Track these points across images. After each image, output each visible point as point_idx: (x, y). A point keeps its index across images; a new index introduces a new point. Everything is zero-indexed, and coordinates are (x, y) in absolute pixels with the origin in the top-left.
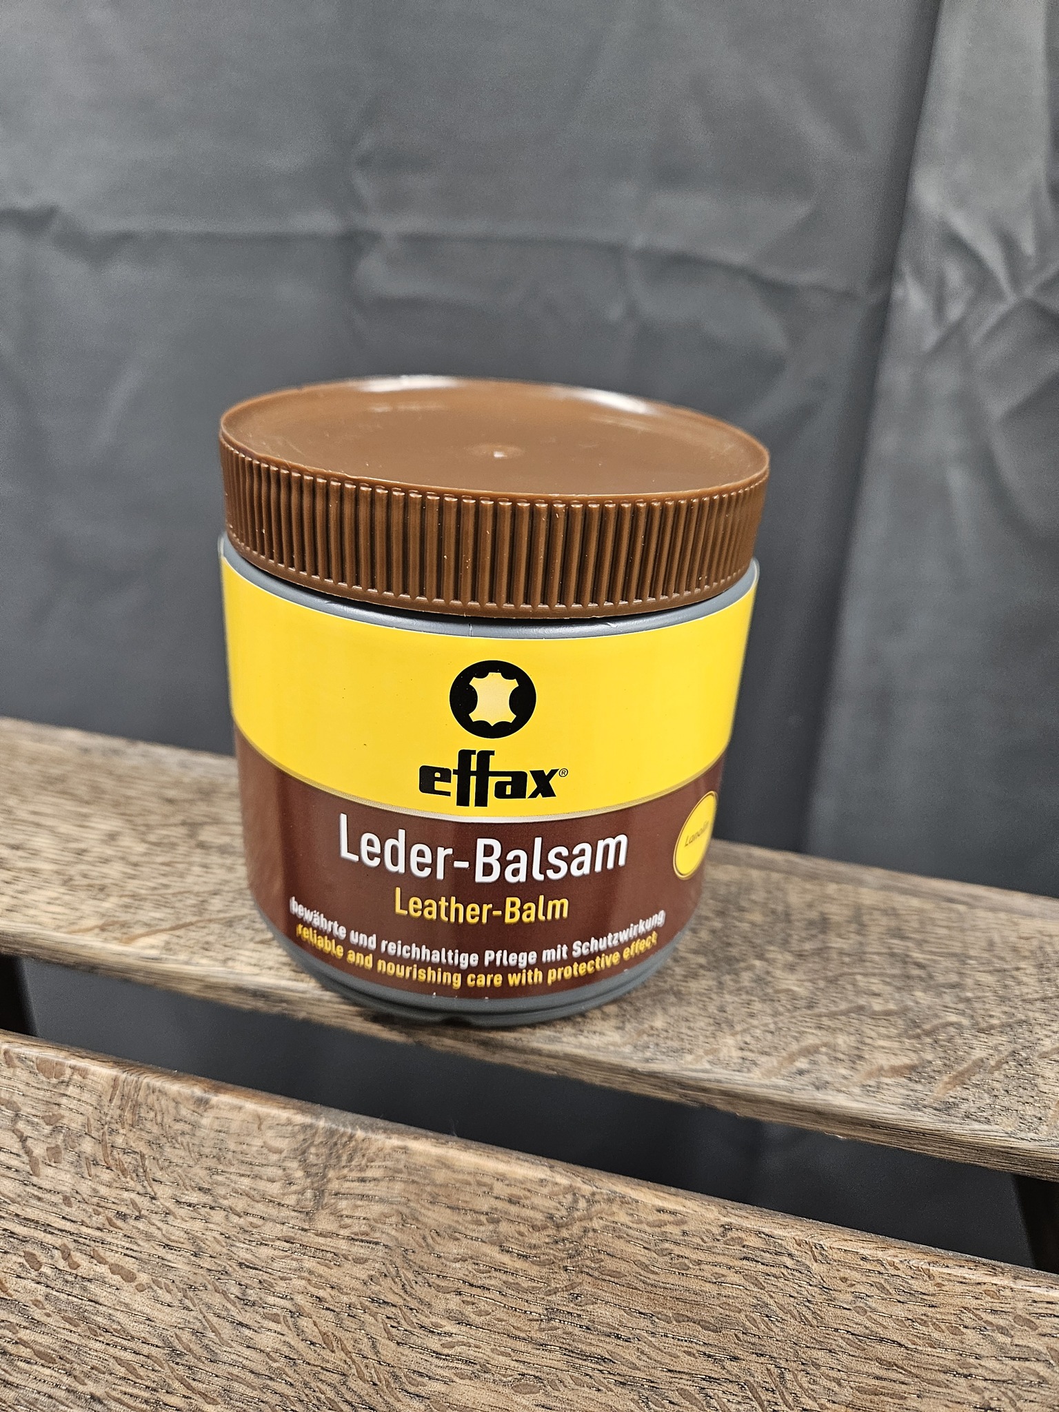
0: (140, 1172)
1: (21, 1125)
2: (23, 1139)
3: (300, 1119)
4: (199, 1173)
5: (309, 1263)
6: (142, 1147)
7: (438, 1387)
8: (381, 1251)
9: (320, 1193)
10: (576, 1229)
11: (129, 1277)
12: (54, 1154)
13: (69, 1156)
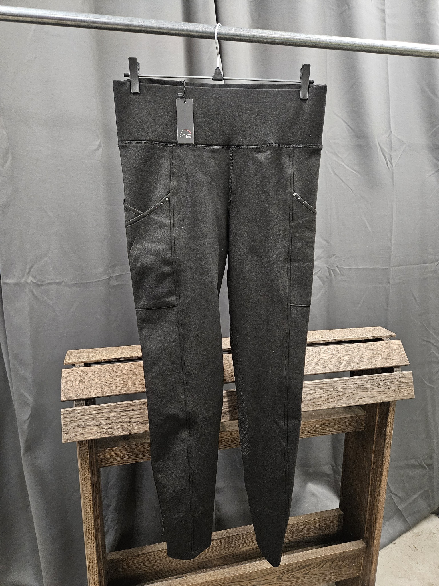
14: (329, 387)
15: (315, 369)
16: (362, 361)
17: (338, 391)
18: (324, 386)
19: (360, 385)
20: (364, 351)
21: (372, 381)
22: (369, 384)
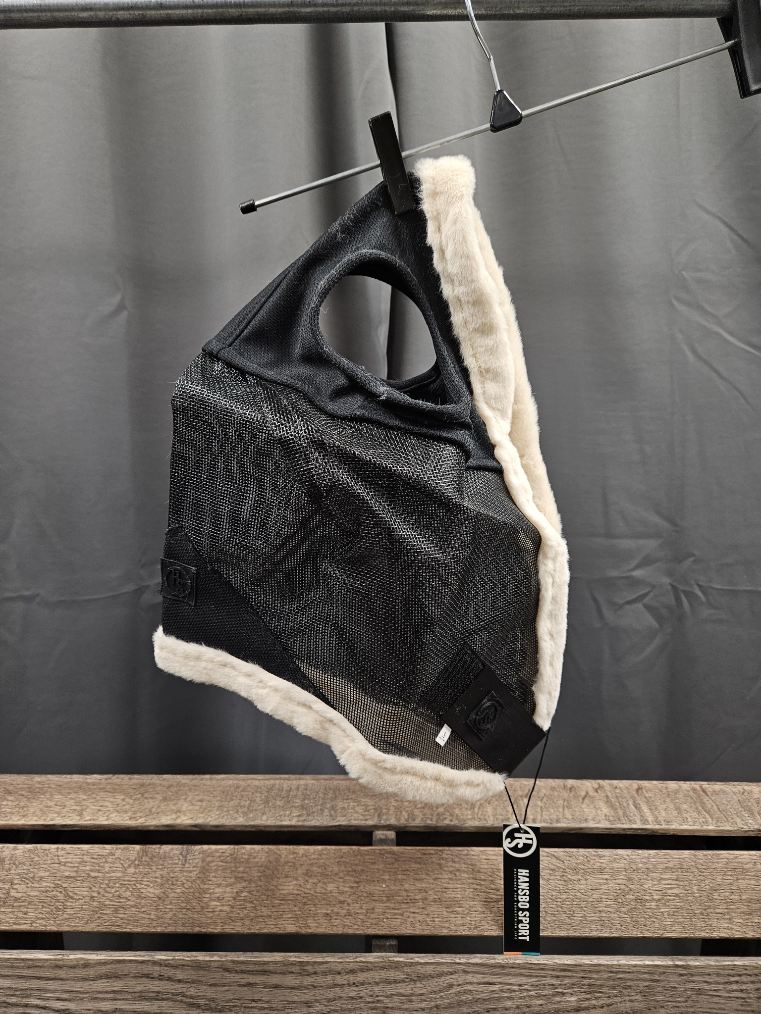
0: (148, 865)
1: (121, 862)
2: (122, 864)
3: (180, 846)
4: (161, 862)
5: (185, 874)
6: (148, 860)
7: (211, 891)
8: (199, 869)
9: (186, 860)
10: (235, 855)
11: (149, 886)
12: (130, 866)
13: (133, 865)
14: (606, 983)
15: (568, 921)
16: (717, 911)
17: (633, 998)
18: (590, 978)
19: (706, 986)
20: (729, 877)
21: (744, 979)
22: (734, 987)
